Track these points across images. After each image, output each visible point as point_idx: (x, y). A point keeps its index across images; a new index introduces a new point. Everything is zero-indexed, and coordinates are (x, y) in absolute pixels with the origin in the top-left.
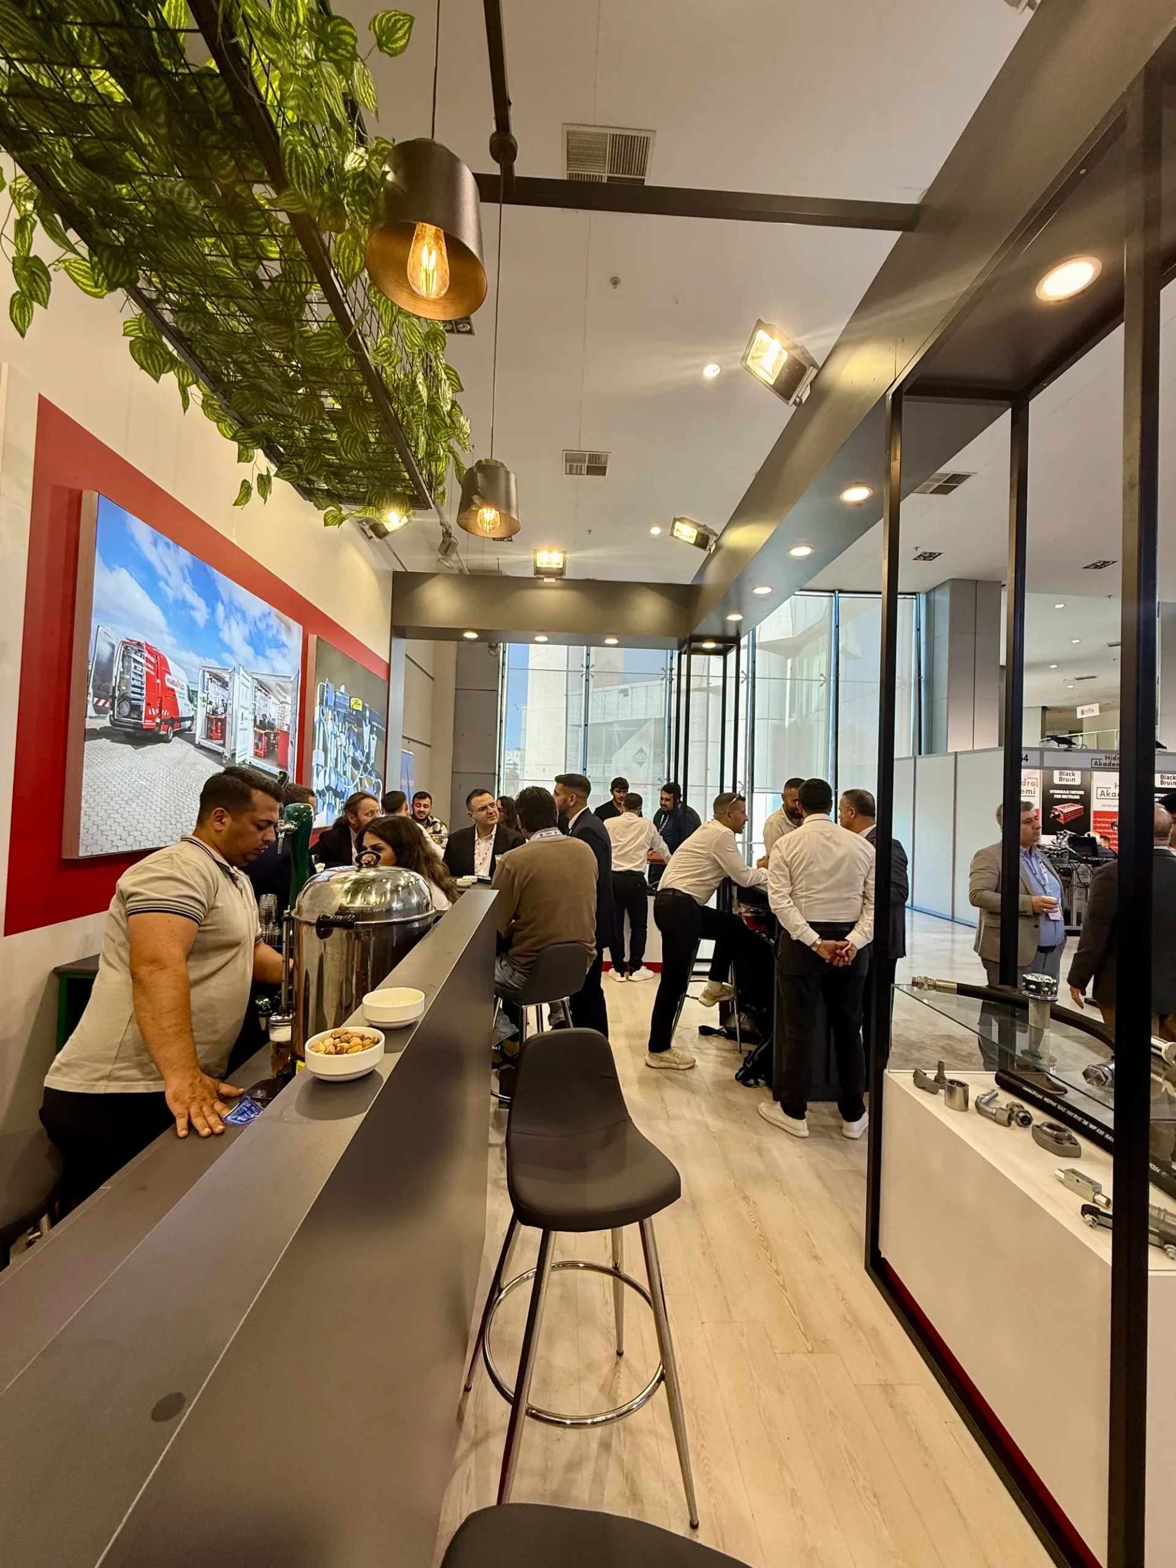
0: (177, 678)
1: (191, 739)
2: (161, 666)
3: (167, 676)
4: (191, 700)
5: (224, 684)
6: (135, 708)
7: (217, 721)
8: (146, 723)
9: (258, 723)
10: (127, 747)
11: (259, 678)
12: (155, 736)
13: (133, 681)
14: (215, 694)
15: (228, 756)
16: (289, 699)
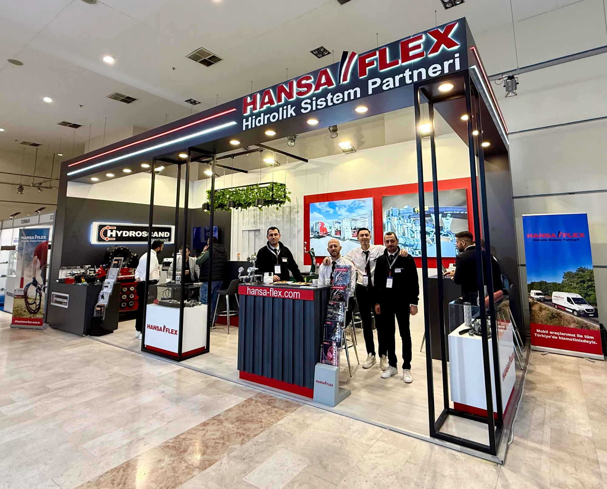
0: (326, 226)
1: (331, 236)
2: (323, 224)
3: (324, 226)
4: (330, 228)
5: (340, 223)
6: (318, 233)
7: (338, 231)
8: (320, 235)
9: (353, 229)
10: (317, 239)
11: (352, 218)
12: (322, 237)
13: (317, 228)
14: (337, 226)
15: (342, 238)
16: (367, 220)
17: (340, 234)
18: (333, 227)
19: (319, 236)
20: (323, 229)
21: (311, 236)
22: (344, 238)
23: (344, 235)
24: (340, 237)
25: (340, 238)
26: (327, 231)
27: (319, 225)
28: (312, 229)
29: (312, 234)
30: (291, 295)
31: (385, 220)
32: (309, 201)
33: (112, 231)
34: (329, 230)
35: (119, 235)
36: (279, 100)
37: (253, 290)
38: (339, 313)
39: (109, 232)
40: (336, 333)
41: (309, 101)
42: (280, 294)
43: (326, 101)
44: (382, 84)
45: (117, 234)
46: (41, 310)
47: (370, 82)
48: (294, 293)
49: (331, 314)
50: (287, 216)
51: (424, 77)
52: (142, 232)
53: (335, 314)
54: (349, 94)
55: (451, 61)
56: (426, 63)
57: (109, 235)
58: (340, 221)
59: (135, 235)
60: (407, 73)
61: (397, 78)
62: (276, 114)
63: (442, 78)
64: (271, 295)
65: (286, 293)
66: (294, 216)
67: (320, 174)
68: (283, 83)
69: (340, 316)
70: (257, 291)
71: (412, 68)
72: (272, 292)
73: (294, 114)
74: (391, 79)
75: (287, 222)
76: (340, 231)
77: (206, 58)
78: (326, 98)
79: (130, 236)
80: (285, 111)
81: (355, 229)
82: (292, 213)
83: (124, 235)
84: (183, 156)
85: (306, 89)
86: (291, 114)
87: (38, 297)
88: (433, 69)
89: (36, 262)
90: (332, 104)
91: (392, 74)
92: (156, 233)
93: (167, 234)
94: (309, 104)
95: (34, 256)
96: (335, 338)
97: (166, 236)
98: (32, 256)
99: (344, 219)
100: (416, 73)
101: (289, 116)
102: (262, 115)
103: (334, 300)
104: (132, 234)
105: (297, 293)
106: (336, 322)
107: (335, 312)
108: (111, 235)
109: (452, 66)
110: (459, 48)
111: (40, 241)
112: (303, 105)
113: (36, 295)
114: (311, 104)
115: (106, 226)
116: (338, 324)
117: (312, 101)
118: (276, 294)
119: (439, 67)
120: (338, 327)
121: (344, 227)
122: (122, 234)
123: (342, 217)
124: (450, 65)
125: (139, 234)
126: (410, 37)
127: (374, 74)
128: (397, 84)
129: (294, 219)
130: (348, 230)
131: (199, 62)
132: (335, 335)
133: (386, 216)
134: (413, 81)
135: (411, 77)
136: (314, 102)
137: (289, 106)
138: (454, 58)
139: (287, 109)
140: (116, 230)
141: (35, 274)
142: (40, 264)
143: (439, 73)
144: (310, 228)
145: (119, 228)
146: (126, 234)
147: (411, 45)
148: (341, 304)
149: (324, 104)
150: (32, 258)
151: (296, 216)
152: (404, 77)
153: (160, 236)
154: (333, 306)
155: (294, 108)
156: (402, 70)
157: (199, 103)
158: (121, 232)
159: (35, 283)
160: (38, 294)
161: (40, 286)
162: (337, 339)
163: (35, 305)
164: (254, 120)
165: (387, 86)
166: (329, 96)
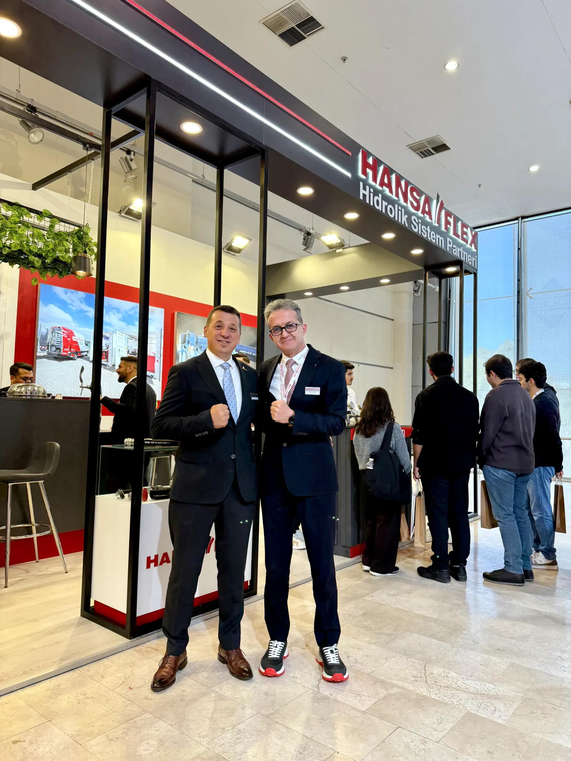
0: (79, 337)
2: (71, 334)
3: (73, 337)
4: (87, 345)
6: (58, 349)
8: (63, 354)
10: (56, 362)
11: (131, 334)
12: (67, 358)
13: (57, 340)
15: (110, 365)
19: (60, 354)
20: (70, 343)
21: (39, 353)
24: (105, 363)
25: (106, 366)
26: (79, 349)
27: (62, 335)
28: (44, 338)
29: (42, 350)
31: (179, 347)
34: (82, 348)
76: (106, 353)
99: (116, 333)
121: (114, 346)
123: (113, 330)
130: (121, 353)
133: (180, 342)
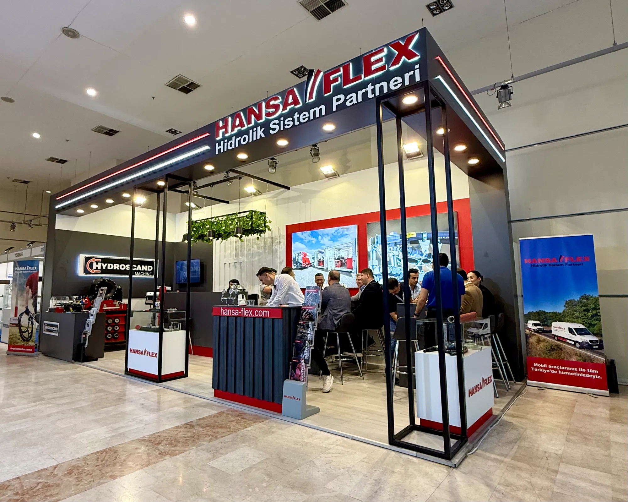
0: (309, 256)
1: (314, 267)
2: (305, 255)
3: (307, 256)
4: (313, 259)
5: (323, 253)
6: (301, 264)
7: (321, 261)
8: (303, 266)
9: (336, 259)
10: (300, 270)
11: (336, 247)
12: (305, 268)
13: (300, 259)
14: (320, 256)
15: (326, 269)
16: (351, 248)
17: (323, 264)
18: (315, 257)
19: (301, 267)
20: (306, 260)
21: (293, 267)
22: (327, 268)
23: (328, 265)
24: (323, 267)
25: (323, 269)
26: (309, 262)
27: (302, 256)
28: (295, 259)
29: (294, 266)
30: (261, 313)
31: (370, 248)
32: (291, 230)
33: (97, 264)
34: (311, 261)
35: (104, 268)
36: (249, 122)
37: (226, 311)
38: (309, 332)
39: (95, 264)
40: (305, 351)
41: (277, 122)
42: (251, 313)
43: (293, 120)
44: (346, 100)
45: (102, 267)
46: (33, 338)
47: (334, 99)
48: (264, 311)
49: (301, 333)
50: (269, 247)
51: (385, 91)
52: (126, 265)
53: (304, 333)
54: (315, 112)
55: (412, 73)
56: (387, 77)
57: (94, 267)
58: (323, 251)
59: (119, 268)
60: (370, 87)
61: (360, 93)
62: (246, 136)
63: (403, 91)
64: (242, 315)
65: (257, 312)
66: (276, 247)
67: (303, 202)
68: (253, 105)
69: (309, 335)
70: (230, 311)
71: (374, 82)
72: (243, 312)
73: (263, 136)
74: (354, 95)
75: (269, 253)
76: (323, 261)
77: (185, 85)
78: (293, 118)
79: (115, 268)
80: (255, 133)
81: (338, 259)
82: (274, 244)
83: (109, 268)
84: (161, 183)
85: (274, 110)
86: (260, 136)
87: (30, 326)
88: (394, 82)
89: (28, 292)
90: (298, 123)
91: (355, 90)
92: (139, 266)
93: (150, 268)
94: (277, 124)
95: (27, 286)
96: (304, 356)
97: (149, 270)
98: (25, 286)
99: (327, 249)
100: (378, 86)
101: (258, 138)
102: (234, 138)
103: (304, 320)
104: (116, 267)
105: (266, 312)
106: (305, 341)
107: (304, 331)
108: (97, 268)
109: (412, 78)
110: (420, 59)
111: (31, 272)
112: (272, 126)
113: (29, 323)
114: (279, 124)
115: (91, 258)
116: (307, 342)
117: (280, 121)
118: (247, 314)
119: (400, 79)
120: (306, 345)
121: (327, 257)
122: (107, 267)
124: (410, 76)
125: (123, 267)
126: (372, 51)
127: (338, 90)
128: (360, 100)
129: (276, 250)
130: (331, 260)
131: (179, 90)
132: (304, 354)
133: (370, 244)
134: (375, 95)
135: (373, 91)
136: (282, 123)
137: (259, 128)
138: (414, 70)
139: (256, 131)
140: (101, 262)
141: (27, 303)
142: (32, 294)
143: (399, 86)
144: (293, 259)
145: (104, 261)
146: (111, 266)
147: (373, 59)
148: (310, 323)
149: (291, 123)
150: (25, 288)
151: (277, 247)
152: (367, 92)
153: (143, 270)
154: (303, 325)
155: (263, 129)
156: (364, 85)
157: (180, 132)
158: (106, 264)
159: (27, 312)
160: (30, 323)
161: (32, 315)
162: (306, 357)
163: (27, 332)
164: (226, 144)
165: (351, 102)
166: (296, 116)
